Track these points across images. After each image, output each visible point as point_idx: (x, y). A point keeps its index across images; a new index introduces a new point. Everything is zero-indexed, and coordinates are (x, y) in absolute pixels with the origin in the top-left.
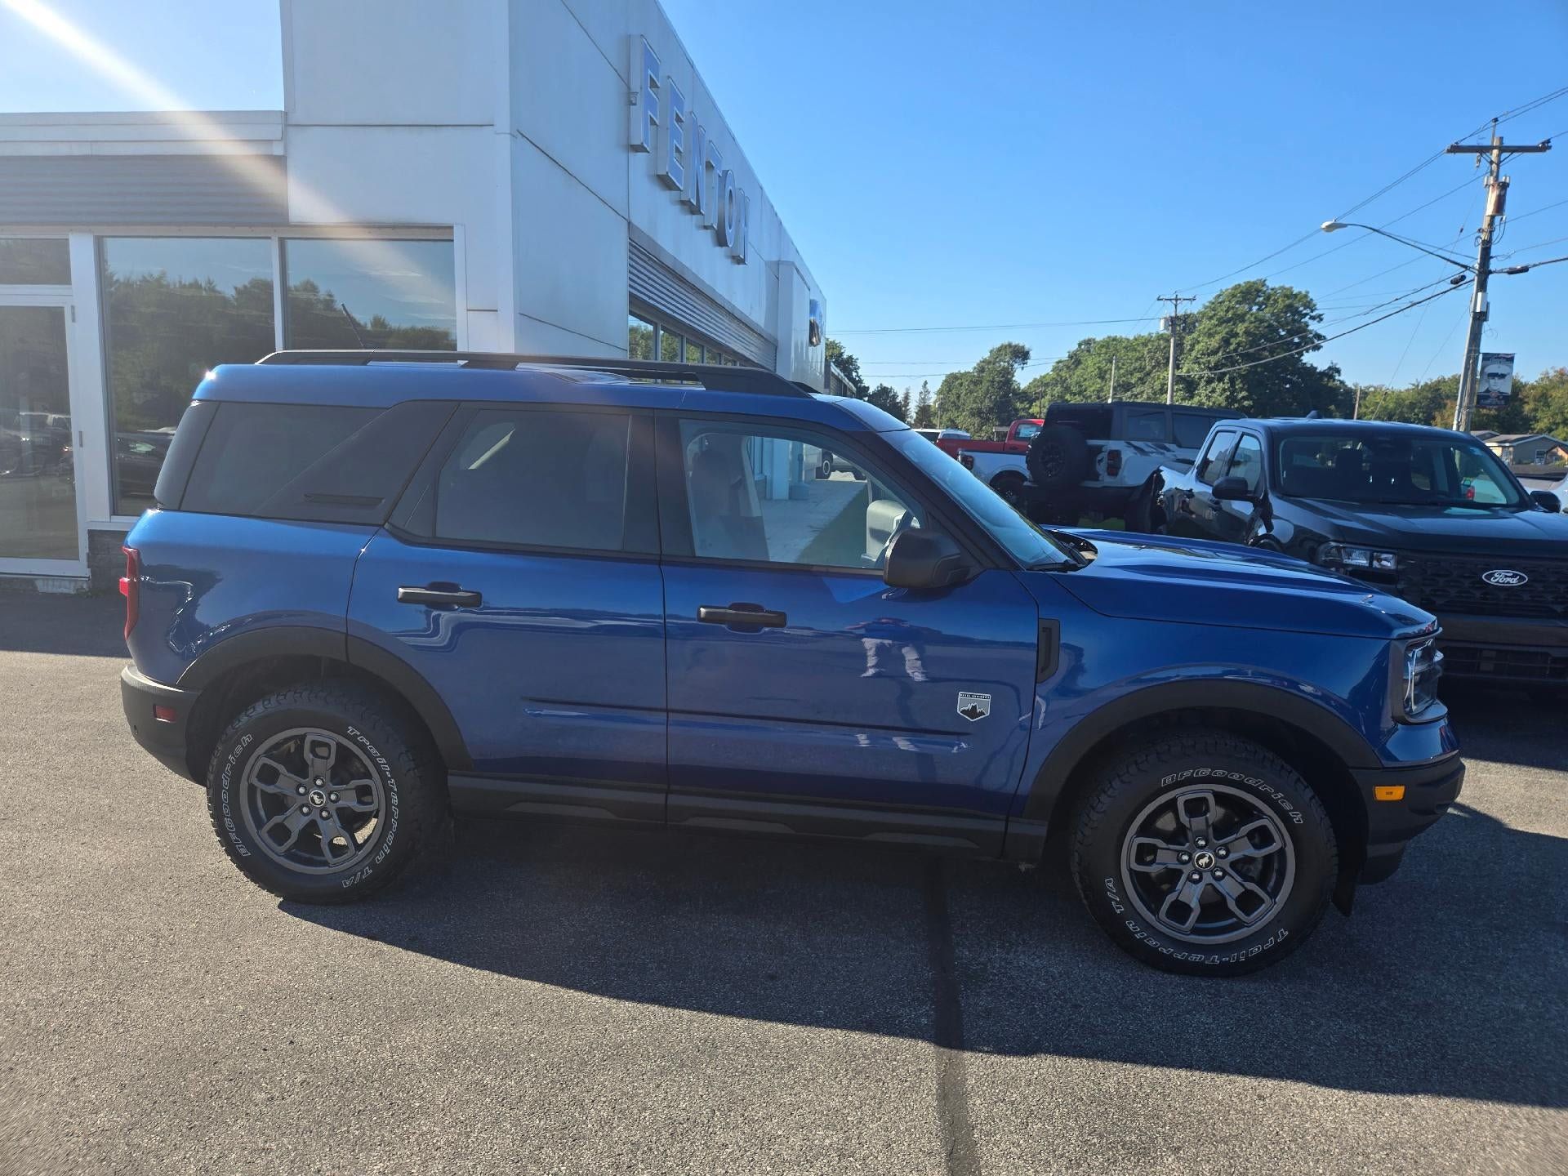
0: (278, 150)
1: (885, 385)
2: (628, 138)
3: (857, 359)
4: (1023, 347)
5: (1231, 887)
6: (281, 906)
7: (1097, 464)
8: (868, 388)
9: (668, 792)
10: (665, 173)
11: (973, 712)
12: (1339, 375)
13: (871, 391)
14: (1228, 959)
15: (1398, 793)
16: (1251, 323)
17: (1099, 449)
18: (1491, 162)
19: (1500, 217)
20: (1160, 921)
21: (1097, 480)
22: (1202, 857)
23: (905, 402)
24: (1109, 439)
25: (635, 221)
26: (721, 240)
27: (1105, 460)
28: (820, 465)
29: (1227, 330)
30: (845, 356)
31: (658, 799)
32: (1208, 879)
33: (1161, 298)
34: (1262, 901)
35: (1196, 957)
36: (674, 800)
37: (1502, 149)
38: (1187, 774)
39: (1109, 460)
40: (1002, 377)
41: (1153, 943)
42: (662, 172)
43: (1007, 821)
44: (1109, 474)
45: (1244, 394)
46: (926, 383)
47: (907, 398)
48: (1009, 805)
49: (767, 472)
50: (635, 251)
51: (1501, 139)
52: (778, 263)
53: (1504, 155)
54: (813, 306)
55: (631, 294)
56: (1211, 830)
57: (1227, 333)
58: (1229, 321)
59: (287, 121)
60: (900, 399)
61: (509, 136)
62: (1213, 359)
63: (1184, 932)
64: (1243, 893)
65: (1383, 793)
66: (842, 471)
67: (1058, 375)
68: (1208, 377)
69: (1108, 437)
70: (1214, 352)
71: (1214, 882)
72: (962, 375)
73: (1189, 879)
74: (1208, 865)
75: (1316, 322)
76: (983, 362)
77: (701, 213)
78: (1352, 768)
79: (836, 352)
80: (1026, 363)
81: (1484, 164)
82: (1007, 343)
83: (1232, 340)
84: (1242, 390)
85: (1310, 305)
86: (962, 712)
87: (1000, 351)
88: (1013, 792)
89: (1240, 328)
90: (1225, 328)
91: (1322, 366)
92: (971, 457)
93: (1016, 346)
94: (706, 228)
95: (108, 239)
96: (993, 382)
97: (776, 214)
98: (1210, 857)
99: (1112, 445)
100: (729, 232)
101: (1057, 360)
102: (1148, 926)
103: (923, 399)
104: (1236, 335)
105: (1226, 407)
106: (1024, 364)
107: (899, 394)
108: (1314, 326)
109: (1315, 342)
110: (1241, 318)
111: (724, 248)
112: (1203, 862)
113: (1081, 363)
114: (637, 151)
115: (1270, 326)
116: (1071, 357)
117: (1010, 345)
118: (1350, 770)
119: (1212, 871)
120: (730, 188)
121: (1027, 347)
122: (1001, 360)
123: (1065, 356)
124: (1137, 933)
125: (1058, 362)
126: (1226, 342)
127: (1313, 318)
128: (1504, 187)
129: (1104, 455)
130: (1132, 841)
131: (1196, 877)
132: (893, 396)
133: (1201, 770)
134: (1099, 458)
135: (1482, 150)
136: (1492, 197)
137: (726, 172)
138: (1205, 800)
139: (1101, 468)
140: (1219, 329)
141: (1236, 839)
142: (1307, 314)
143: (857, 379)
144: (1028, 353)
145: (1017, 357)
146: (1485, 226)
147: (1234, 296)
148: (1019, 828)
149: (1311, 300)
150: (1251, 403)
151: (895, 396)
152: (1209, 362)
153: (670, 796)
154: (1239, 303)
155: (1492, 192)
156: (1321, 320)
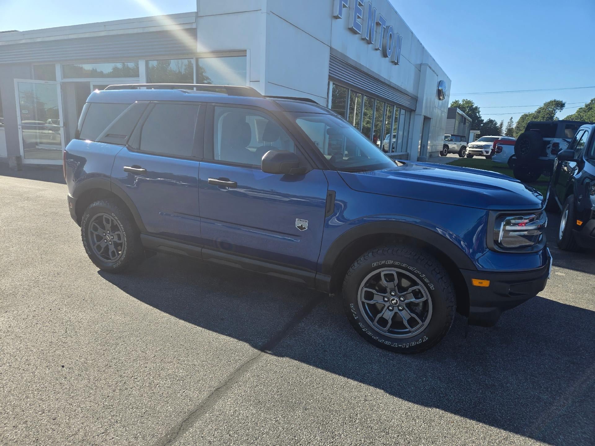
0: (194, 26)
1: (492, 119)
2: (333, 13)
3: (480, 108)
4: (562, 102)
5: (405, 315)
6: (98, 272)
7: (547, 149)
8: (483, 120)
9: (203, 247)
10: (351, 27)
11: (301, 227)
13: (484, 121)
14: (401, 346)
15: (486, 283)
17: (549, 142)
20: (375, 325)
21: (547, 156)
22: (393, 300)
23: (501, 126)
24: (554, 138)
25: (333, 47)
26: (385, 55)
27: (551, 147)
28: (442, 150)
30: (474, 107)
31: (198, 249)
32: (396, 310)
34: (418, 323)
35: (387, 343)
36: (204, 250)
38: (383, 262)
39: (553, 147)
40: (549, 115)
41: (370, 333)
42: (350, 27)
43: (316, 274)
44: (552, 154)
46: (512, 118)
47: (501, 124)
48: (315, 267)
49: (408, 151)
50: (333, 59)
52: (421, 65)
54: (440, 83)
55: (329, 76)
56: (396, 288)
59: (197, 15)
60: (498, 125)
61: (266, 13)
63: (384, 331)
64: (410, 318)
65: (476, 282)
66: (454, 153)
67: (579, 115)
69: (554, 136)
71: (398, 311)
72: (530, 115)
73: (388, 308)
74: (396, 303)
76: (540, 108)
77: (372, 43)
78: (461, 269)
79: (470, 105)
80: (562, 109)
82: (553, 100)
86: (298, 227)
87: (550, 103)
88: (316, 262)
92: (501, 147)
93: (557, 101)
94: (376, 50)
95: (150, 61)
96: (544, 118)
97: (421, 44)
98: (397, 301)
99: (556, 140)
100: (388, 51)
101: (580, 107)
102: (368, 326)
103: (510, 125)
106: (561, 109)
107: (498, 123)
111: (387, 58)
112: (393, 302)
113: (592, 109)
114: (337, 19)
116: (586, 106)
117: (555, 101)
118: (460, 270)
119: (398, 306)
120: (391, 33)
121: (564, 102)
122: (549, 108)
123: (583, 106)
124: (363, 328)
125: (580, 109)
129: (551, 145)
130: (362, 290)
131: (391, 308)
132: (495, 123)
133: (389, 261)
134: (548, 146)
137: (388, 27)
138: (392, 275)
139: (549, 151)
141: (407, 294)
143: (479, 116)
144: (564, 104)
145: (558, 106)
148: (320, 277)
151: (496, 124)
153: (203, 249)
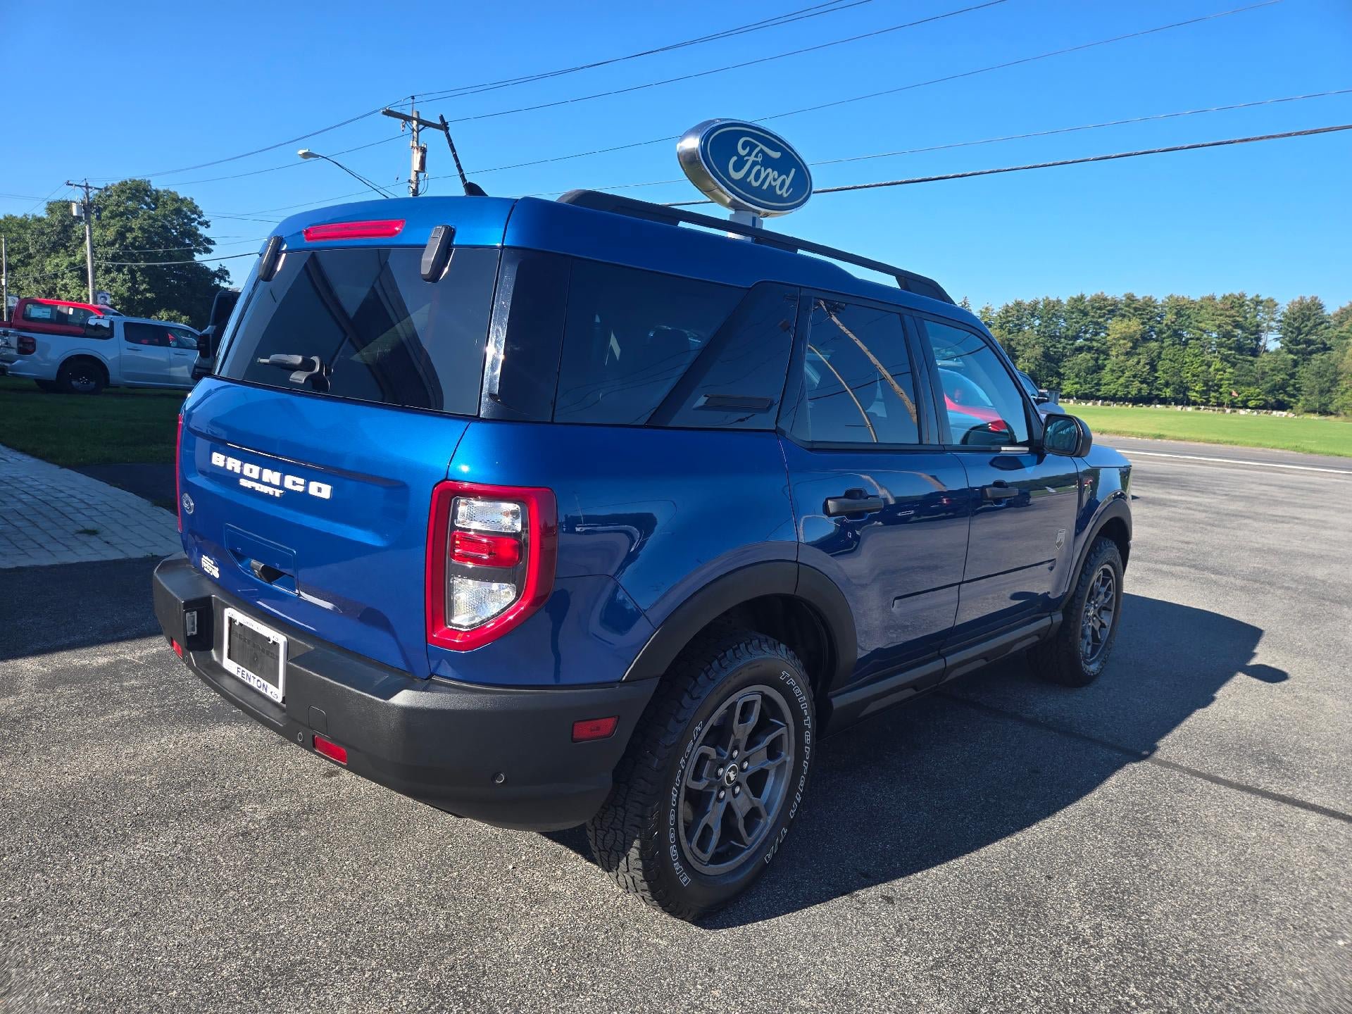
12: (229, 278)
16: (145, 220)
18: (413, 130)
19: (424, 174)
29: (121, 223)
33: (70, 183)
37: (420, 122)
45: (144, 286)
51: (418, 113)
53: (421, 127)
57: (121, 227)
58: (122, 214)
62: (111, 251)
68: (106, 267)
70: (112, 244)
75: (204, 227)
81: (408, 130)
83: (128, 235)
84: (144, 282)
85: (195, 210)
89: (135, 224)
90: (118, 221)
91: (213, 267)
104: (131, 230)
105: (129, 297)
108: (202, 231)
109: (206, 245)
110: (134, 213)
115: (163, 226)
126: (121, 235)
127: (201, 223)
128: (424, 151)
135: (407, 119)
136: (417, 156)
140: (112, 221)
142: (195, 219)
146: (413, 178)
147: (123, 191)
149: (197, 206)
150: (153, 295)
152: (107, 252)
154: (129, 199)
155: (418, 153)
156: (209, 226)
